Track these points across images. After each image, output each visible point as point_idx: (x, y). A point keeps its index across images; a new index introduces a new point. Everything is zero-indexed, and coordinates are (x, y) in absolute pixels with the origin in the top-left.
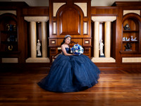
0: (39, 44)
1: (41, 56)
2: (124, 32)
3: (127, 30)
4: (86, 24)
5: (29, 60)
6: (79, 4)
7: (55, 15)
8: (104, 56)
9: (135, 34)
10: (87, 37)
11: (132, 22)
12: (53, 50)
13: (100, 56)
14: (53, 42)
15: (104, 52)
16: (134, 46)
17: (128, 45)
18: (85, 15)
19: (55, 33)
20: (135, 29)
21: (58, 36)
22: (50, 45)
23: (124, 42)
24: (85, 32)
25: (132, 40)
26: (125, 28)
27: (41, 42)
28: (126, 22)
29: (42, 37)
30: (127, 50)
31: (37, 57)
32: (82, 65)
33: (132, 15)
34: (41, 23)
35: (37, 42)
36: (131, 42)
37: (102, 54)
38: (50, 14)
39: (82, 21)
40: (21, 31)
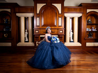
0: (27, 33)
1: (28, 42)
2: (87, 24)
3: (90, 23)
4: (60, 19)
5: (19, 44)
6: (55, 5)
7: (38, 12)
8: (73, 42)
9: (95, 26)
10: (61, 28)
11: (93, 17)
12: (37, 37)
13: (70, 41)
14: (37, 32)
15: (73, 39)
16: (94, 34)
17: (90, 33)
18: (60, 12)
19: (38, 25)
20: (95, 23)
21: (41, 27)
22: (35, 34)
23: (87, 32)
24: (60, 25)
25: (93, 30)
26: (88, 21)
27: (28, 31)
28: (89, 18)
29: (28, 27)
30: (89, 37)
31: (25, 42)
32: (59, 49)
33: (93, 13)
34: (28, 18)
35: (25, 31)
36: (92, 31)
37: (72, 40)
38: (35, 11)
39: (57, 17)
40: (14, 23)
